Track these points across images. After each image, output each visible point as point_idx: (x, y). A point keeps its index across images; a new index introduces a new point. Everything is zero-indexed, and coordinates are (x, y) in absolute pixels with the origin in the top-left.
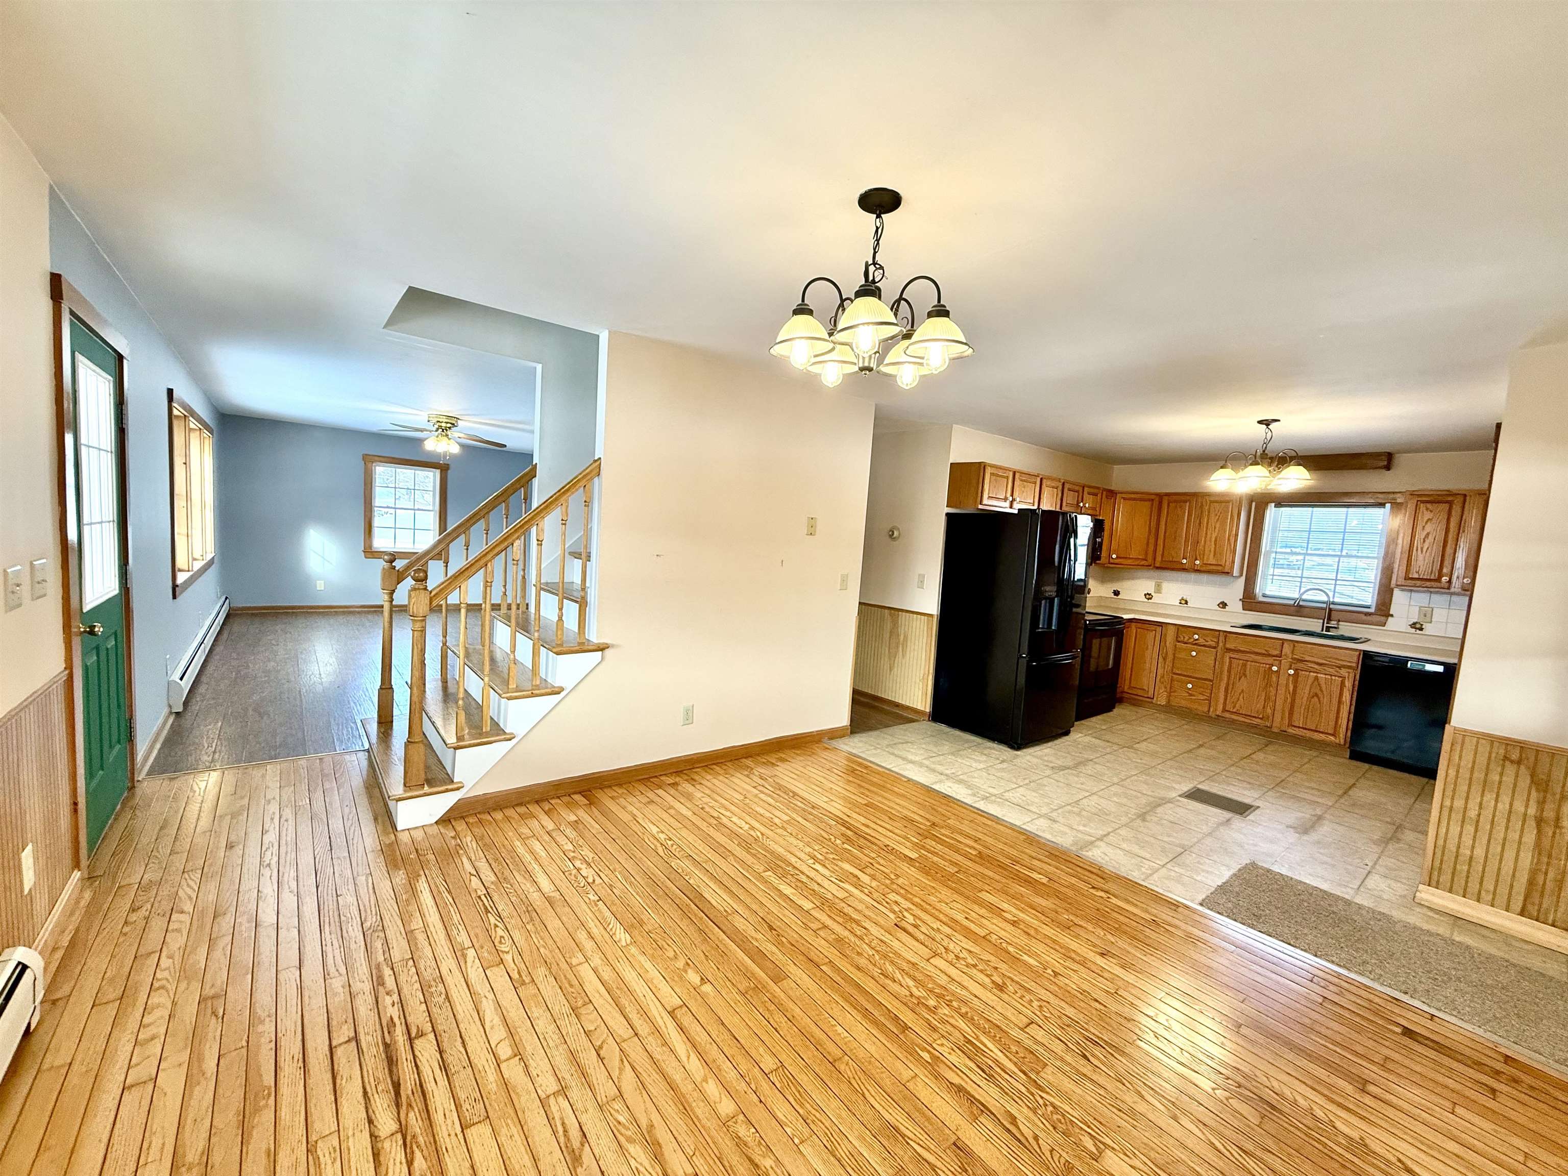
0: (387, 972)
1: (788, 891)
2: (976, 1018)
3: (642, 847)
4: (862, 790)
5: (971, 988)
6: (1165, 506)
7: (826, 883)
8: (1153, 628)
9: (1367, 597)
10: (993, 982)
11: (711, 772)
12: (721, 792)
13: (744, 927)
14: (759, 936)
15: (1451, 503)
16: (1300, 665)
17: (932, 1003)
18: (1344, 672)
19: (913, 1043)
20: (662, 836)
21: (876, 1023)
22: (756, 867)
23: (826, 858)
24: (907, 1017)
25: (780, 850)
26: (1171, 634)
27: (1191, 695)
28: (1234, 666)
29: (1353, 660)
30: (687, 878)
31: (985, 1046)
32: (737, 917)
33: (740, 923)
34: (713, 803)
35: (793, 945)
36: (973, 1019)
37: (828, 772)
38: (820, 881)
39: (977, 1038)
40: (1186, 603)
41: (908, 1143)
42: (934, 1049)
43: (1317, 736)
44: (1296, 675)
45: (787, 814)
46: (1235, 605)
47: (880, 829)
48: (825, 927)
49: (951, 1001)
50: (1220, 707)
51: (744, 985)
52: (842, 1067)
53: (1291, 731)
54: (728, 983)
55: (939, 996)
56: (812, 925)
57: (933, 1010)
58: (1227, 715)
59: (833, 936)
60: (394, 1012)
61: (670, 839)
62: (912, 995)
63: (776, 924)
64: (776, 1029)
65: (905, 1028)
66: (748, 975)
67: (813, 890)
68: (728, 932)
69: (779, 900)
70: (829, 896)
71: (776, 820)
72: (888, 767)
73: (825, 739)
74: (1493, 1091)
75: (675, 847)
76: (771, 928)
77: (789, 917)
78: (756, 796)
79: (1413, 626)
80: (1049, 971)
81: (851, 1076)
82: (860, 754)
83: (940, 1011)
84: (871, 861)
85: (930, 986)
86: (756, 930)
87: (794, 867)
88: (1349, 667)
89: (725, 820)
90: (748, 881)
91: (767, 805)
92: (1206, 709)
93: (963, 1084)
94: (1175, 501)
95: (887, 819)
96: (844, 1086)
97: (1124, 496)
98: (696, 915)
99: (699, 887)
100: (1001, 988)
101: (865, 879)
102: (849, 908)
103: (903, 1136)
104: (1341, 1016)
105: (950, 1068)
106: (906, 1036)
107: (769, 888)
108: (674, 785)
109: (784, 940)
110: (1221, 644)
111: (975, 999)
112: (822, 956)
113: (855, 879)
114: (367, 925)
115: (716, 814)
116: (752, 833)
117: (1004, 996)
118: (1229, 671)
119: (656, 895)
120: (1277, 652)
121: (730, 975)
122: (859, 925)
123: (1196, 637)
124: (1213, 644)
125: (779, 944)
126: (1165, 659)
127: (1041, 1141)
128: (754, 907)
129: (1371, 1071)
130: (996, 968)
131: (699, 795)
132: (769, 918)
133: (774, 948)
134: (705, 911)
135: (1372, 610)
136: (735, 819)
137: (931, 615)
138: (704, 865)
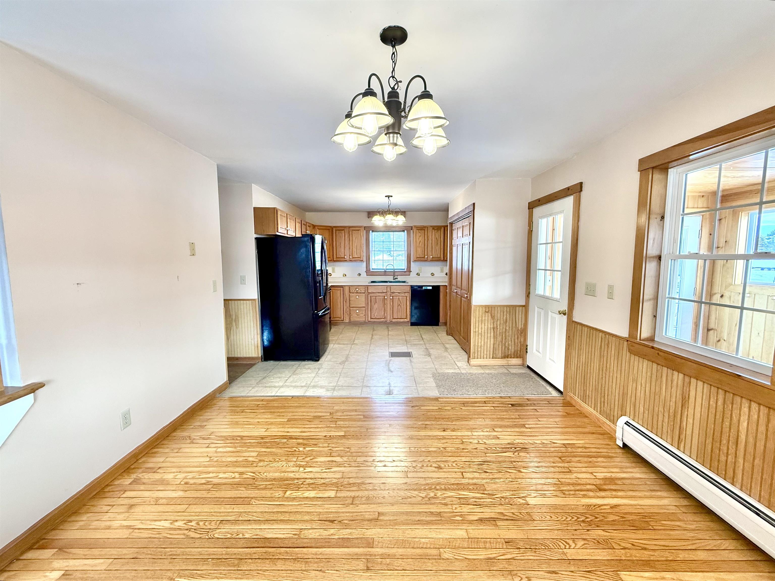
1: (312, 494)
2: (449, 487)
3: (171, 543)
4: (276, 414)
5: (434, 476)
6: (334, 231)
7: (324, 475)
8: (339, 288)
9: (403, 266)
10: (435, 467)
11: (158, 455)
12: (186, 464)
13: (317, 534)
14: (332, 531)
15: (424, 230)
16: (393, 295)
17: (432, 495)
18: (406, 294)
19: (449, 517)
20: (180, 524)
21: (428, 523)
22: (277, 495)
23: (307, 462)
24: (434, 509)
25: (277, 475)
26: (347, 289)
27: (358, 315)
28: (372, 299)
29: (409, 289)
30: (241, 536)
31: (464, 495)
32: (306, 532)
33: (313, 534)
34: (191, 475)
35: (353, 520)
36: (449, 488)
37: (243, 414)
38: (320, 477)
39: (460, 495)
40: (346, 275)
41: (499, 559)
42: (456, 512)
43: (402, 320)
44: (393, 298)
45: (254, 451)
46: (364, 274)
47: (312, 430)
48: (354, 498)
49: (435, 488)
50: (369, 318)
51: (361, 565)
52: (446, 556)
53: (394, 320)
54: (352, 572)
55: (430, 489)
56: (347, 502)
57: (435, 497)
58: (372, 320)
59: (363, 499)
61: (191, 521)
62: (423, 498)
63: (331, 517)
64: (403, 570)
65: (439, 514)
66: (357, 557)
67: (324, 484)
68: (313, 545)
69: (314, 503)
70: (335, 481)
71: (250, 459)
72: (273, 395)
73: (218, 395)
74: (536, 410)
75: (201, 523)
76: (332, 521)
77: (333, 508)
78: (216, 452)
79: (417, 274)
80: (442, 449)
81: (453, 556)
82: (248, 395)
83: (438, 495)
84: (329, 448)
85: (422, 487)
86: (325, 529)
87: (298, 479)
88: (408, 292)
89: (216, 481)
90: (283, 507)
91: (232, 454)
92: (364, 320)
93: (479, 517)
94: (339, 230)
95: (308, 423)
96: (457, 564)
97: (319, 227)
98: (280, 553)
99: (257, 535)
100: (439, 468)
101: (338, 459)
102: (351, 479)
103: (494, 558)
104: (500, 410)
105: (469, 515)
106: (444, 517)
107: (300, 501)
108: (136, 481)
109: (346, 522)
110: (366, 291)
111: (440, 479)
112: (372, 513)
113: (334, 463)
115: (203, 481)
116: (245, 476)
117: (445, 470)
118: (371, 302)
119: (234, 566)
120: (385, 291)
121: (347, 567)
122: (365, 484)
123: (357, 290)
124: (364, 292)
125: (347, 526)
126: (346, 302)
127: (516, 514)
128: (307, 518)
129: (521, 422)
130: (429, 461)
131: (170, 476)
132: (323, 517)
133: (348, 530)
134: (282, 545)
135: (405, 270)
136: (221, 475)
137: (254, 300)
138: (241, 519)
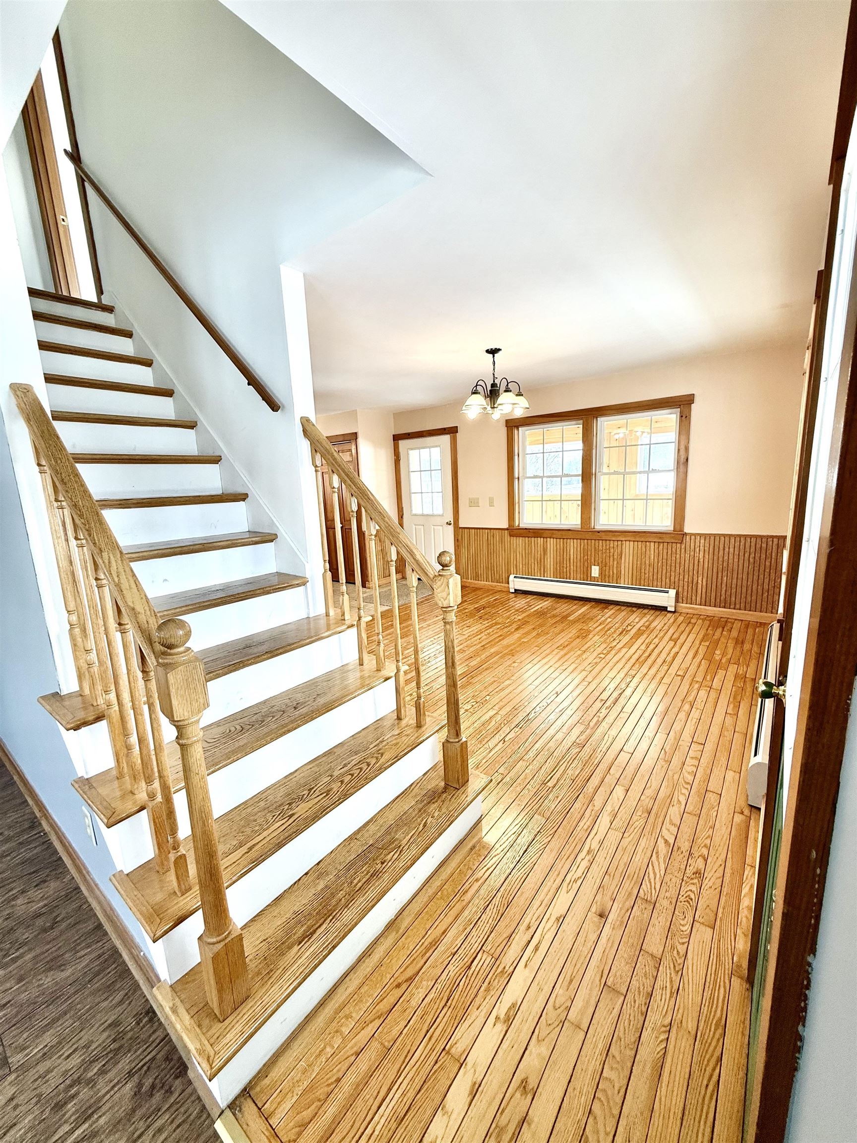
0: (592, 724)
60: (603, 710)
114: (578, 750)
